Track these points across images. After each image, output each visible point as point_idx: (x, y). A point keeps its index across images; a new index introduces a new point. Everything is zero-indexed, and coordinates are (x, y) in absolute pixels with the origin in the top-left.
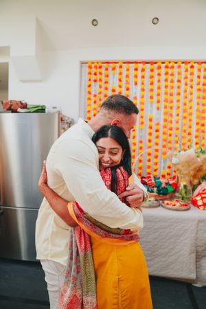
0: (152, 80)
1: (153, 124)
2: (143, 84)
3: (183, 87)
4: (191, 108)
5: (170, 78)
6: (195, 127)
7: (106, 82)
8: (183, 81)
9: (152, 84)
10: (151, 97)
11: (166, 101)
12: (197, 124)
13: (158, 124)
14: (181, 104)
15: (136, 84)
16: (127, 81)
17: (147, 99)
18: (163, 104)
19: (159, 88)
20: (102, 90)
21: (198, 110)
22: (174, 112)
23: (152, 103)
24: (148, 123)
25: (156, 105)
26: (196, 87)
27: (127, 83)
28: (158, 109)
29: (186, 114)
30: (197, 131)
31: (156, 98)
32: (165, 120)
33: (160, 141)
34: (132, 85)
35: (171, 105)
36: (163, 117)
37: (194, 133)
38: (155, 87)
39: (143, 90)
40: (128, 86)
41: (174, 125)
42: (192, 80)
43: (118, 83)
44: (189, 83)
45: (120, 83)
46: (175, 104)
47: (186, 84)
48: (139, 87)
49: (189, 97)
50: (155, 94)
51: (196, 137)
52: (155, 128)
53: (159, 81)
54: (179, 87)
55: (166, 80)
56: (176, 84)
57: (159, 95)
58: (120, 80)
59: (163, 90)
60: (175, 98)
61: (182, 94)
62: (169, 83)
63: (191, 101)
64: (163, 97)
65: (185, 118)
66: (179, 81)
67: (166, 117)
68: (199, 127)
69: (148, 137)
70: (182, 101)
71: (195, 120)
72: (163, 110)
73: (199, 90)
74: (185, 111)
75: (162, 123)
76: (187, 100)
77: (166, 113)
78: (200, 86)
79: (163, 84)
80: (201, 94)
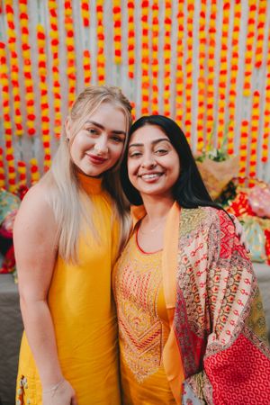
0: (117, 16)
2: (100, 24)
3: (176, 34)
4: (189, 75)
6: (197, 111)
7: (24, 16)
8: (175, 22)
9: (118, 24)
10: (118, 53)
11: (145, 60)
12: (201, 104)
14: (171, 67)
15: (86, 23)
16: (67, 16)
17: (109, 57)
18: (139, 67)
19: (131, 34)
20: (16, 33)
21: (201, 80)
22: (161, 82)
23: (119, 65)
25: (126, 69)
26: (198, 35)
27: (69, 20)
28: (131, 75)
29: (181, 87)
30: (201, 116)
31: (126, 55)
32: (146, 98)
34: (78, 26)
35: (155, 68)
36: (140, 92)
37: (196, 121)
38: (124, 31)
39: (101, 37)
40: (70, 27)
42: (190, 21)
43: (50, 20)
44: (186, 26)
45: (54, 20)
46: (161, 67)
47: (181, 29)
48: (94, 30)
49: (187, 54)
50: (123, 46)
51: (200, 128)
53: (131, 20)
54: (168, 34)
55: (145, 19)
56: (162, 27)
57: (131, 48)
58: (53, 13)
59: (139, 39)
60: (162, 55)
61: (175, 47)
62: (149, 26)
63: (189, 61)
65: (180, 93)
66: (168, 21)
67: (146, 92)
68: (203, 110)
70: (175, 61)
71: (196, 98)
72: (140, 79)
73: (203, 41)
74: (179, 81)
75: (140, 104)
76: (182, 61)
77: (145, 85)
78: (205, 34)
79: (139, 26)
80: (207, 49)
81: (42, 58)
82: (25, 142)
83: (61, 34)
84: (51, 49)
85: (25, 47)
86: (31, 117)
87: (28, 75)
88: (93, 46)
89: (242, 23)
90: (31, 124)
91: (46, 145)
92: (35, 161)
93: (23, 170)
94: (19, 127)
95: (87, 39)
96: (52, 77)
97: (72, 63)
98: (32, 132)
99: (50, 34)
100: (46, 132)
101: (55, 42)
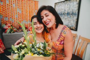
1: (19, 14)
2: (16, 4)
3: (25, 5)
4: (27, 10)
5: (22, 3)
6: (28, 15)
7: (5, 2)
9: (18, 4)
11: (22, 8)
13: (20, 14)
14: (25, 9)
15: (14, 3)
17: (17, 8)
20: (4, 4)
21: (29, 11)
22: (24, 11)
23: (18, 9)
24: (18, 14)
26: (28, 6)
27: (11, 3)
29: (26, 12)
31: (19, 8)
33: (21, 18)
36: (21, 12)
37: (28, 16)
41: (24, 14)
42: (27, 4)
46: (24, 9)
49: (27, 8)
50: (19, 6)
52: (19, 15)
56: (24, 4)
58: (9, 2)
59: (21, 6)
60: (24, 8)
62: (22, 4)
64: (21, 7)
69: (18, 17)
70: (25, 8)
71: (28, 13)
72: (21, 11)
75: (21, 14)
77: (22, 11)
78: (29, 6)
79: (21, 4)
80: (29, 7)
81: (8, 7)
82: (6, 18)
83: (10, 5)
84: (9, 6)
85: (5, 6)
86: (6, 15)
87: (6, 9)
88: (15, 6)
89: (34, 5)
90: (6, 16)
91: (9, 18)
92: (7, 20)
93: (5, 22)
94: (5, 16)
95: (14, 5)
96: (9, 10)
97: (12, 8)
98: (6, 17)
99: (9, 4)
100: (9, 17)
101: (10, 6)
